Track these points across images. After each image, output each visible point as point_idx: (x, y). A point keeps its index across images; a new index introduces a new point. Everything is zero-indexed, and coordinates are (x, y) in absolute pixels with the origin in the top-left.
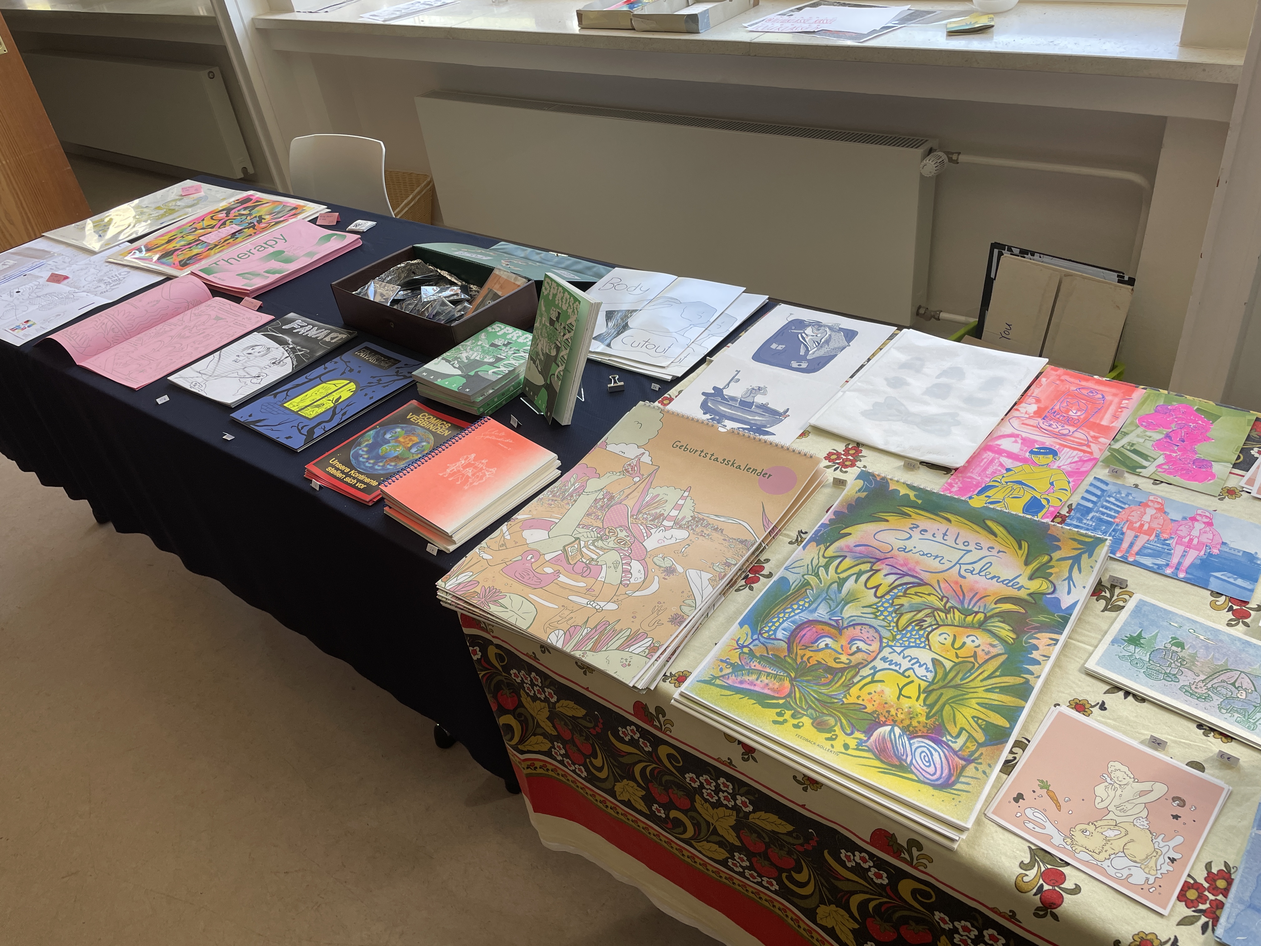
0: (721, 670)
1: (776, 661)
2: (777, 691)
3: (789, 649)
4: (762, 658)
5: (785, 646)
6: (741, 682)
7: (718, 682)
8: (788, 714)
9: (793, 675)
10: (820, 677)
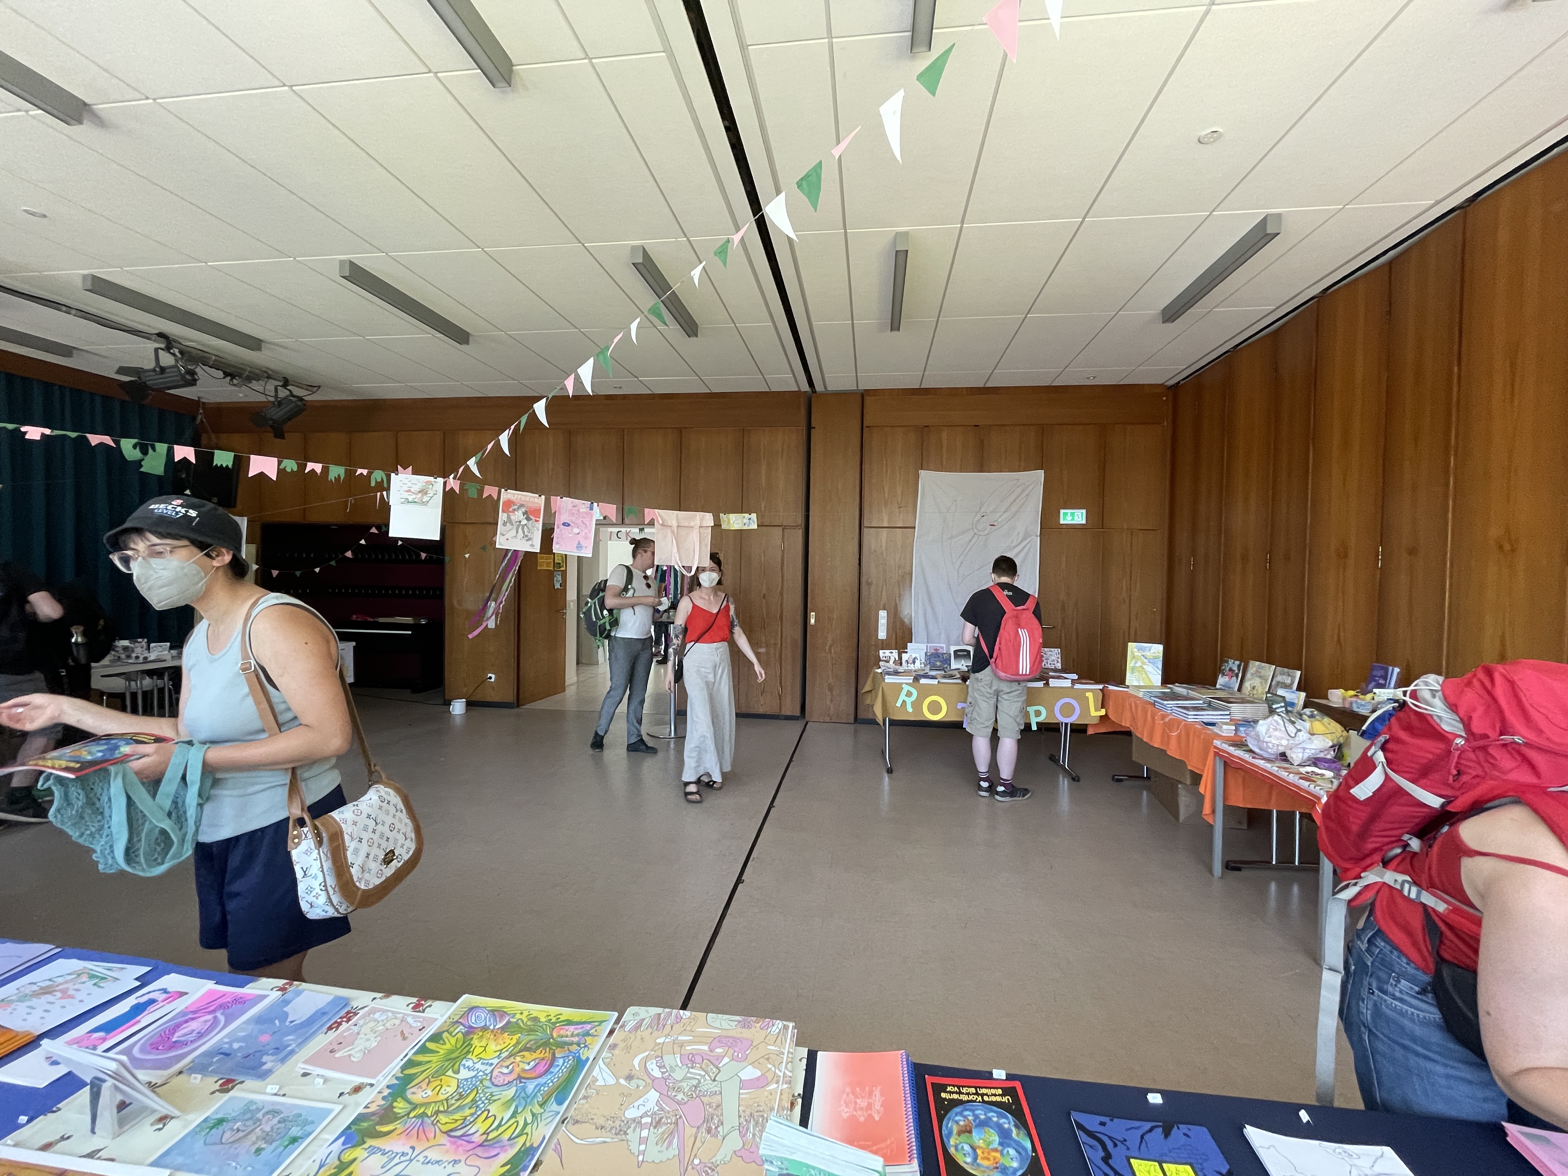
0: (596, 1031)
1: (562, 1045)
2: (561, 1029)
3: (554, 1054)
4: (572, 1044)
5: (557, 1056)
6: (583, 1027)
7: (597, 1024)
8: (554, 1020)
9: (551, 1040)
10: (535, 1043)
